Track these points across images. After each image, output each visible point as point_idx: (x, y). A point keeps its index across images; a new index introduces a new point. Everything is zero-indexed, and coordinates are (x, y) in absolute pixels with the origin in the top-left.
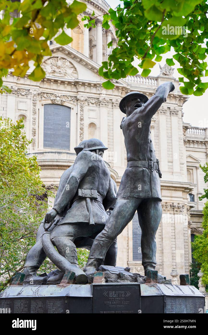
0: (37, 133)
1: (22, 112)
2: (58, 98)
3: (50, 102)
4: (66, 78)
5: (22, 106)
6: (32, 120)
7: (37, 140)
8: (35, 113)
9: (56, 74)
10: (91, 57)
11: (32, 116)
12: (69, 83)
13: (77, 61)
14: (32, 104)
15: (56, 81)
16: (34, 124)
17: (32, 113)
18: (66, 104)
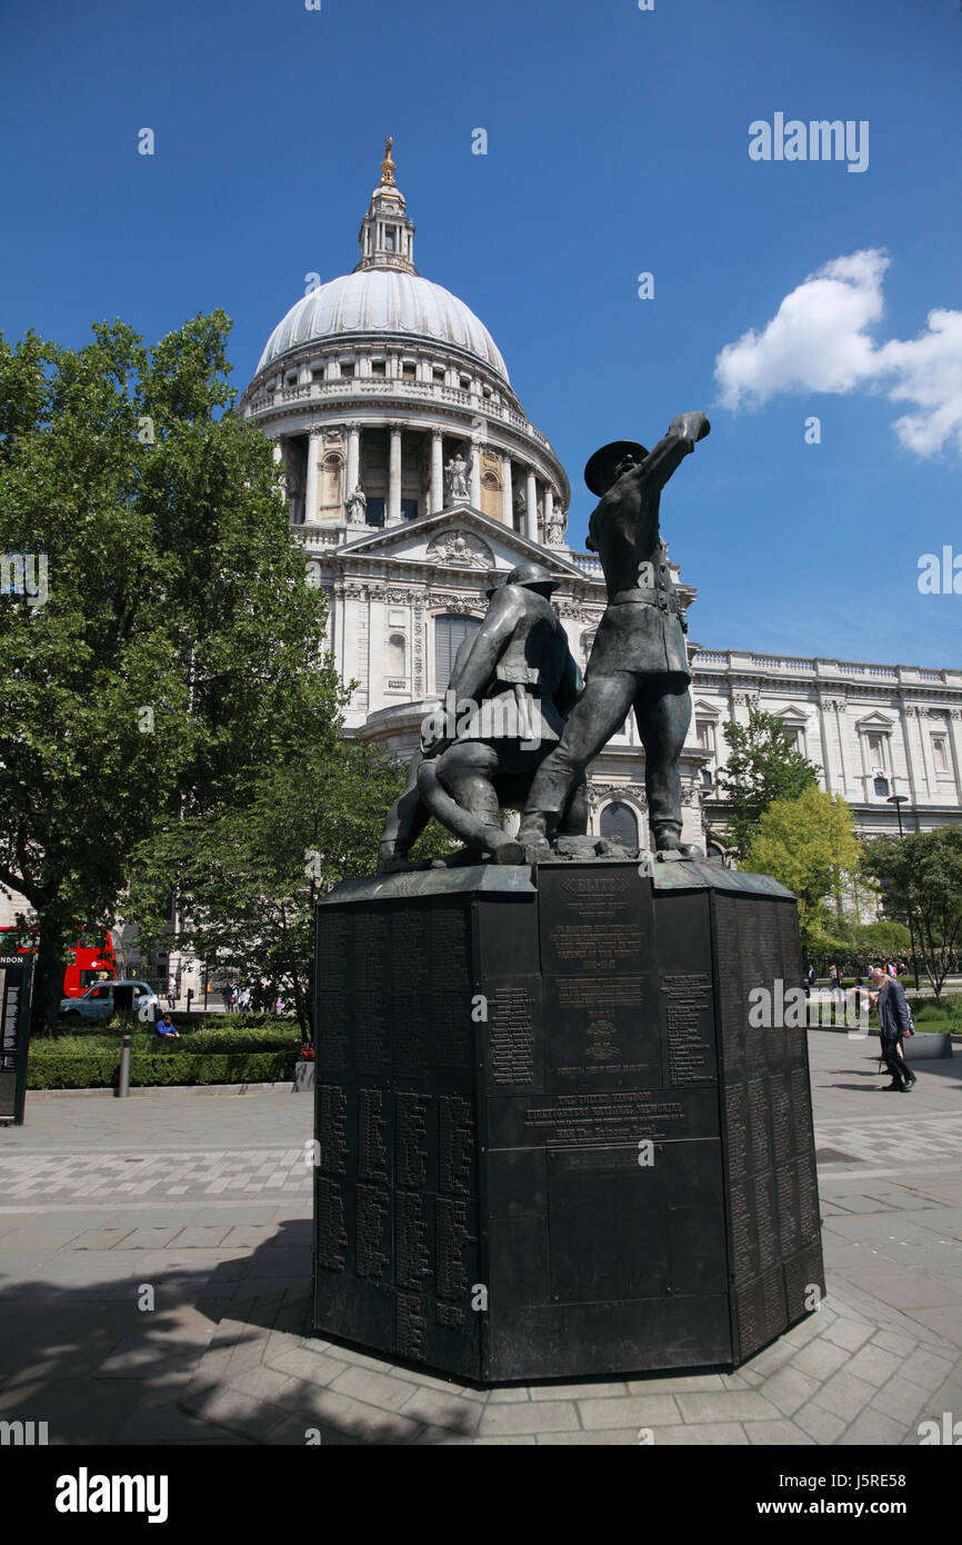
0: (423, 666)
1: (397, 629)
2: (460, 603)
3: (443, 611)
4: (474, 566)
5: (396, 620)
6: (414, 642)
7: (424, 679)
8: (419, 632)
9: (455, 561)
10: (517, 528)
11: (414, 637)
12: (479, 576)
13: (491, 536)
14: (413, 615)
15: (455, 574)
16: (418, 651)
17: (414, 632)
18: (474, 613)
